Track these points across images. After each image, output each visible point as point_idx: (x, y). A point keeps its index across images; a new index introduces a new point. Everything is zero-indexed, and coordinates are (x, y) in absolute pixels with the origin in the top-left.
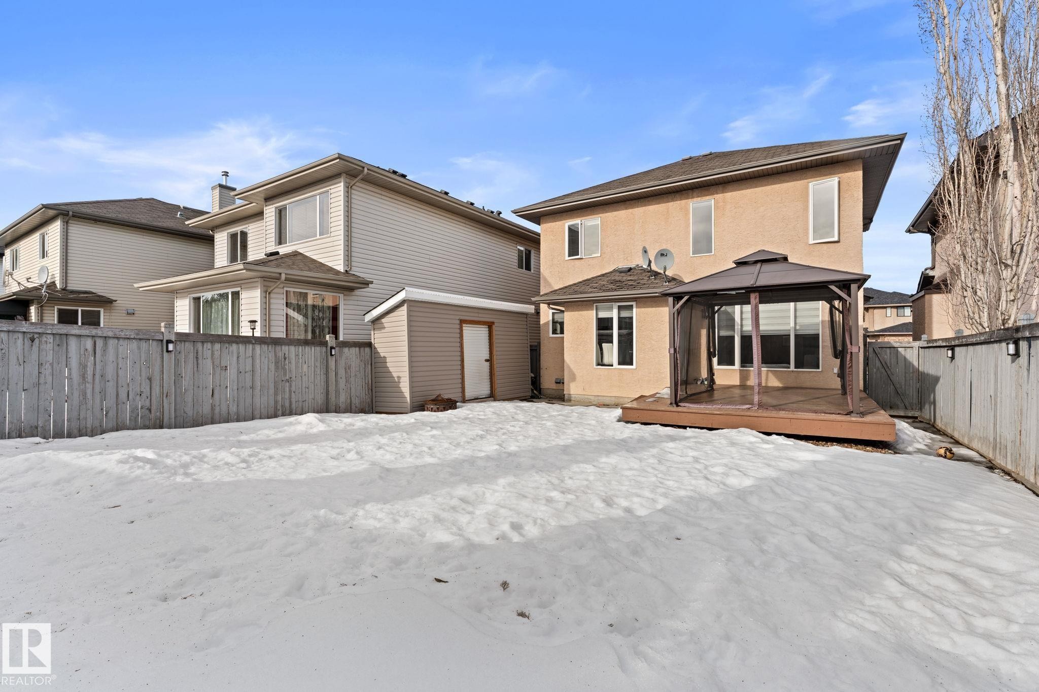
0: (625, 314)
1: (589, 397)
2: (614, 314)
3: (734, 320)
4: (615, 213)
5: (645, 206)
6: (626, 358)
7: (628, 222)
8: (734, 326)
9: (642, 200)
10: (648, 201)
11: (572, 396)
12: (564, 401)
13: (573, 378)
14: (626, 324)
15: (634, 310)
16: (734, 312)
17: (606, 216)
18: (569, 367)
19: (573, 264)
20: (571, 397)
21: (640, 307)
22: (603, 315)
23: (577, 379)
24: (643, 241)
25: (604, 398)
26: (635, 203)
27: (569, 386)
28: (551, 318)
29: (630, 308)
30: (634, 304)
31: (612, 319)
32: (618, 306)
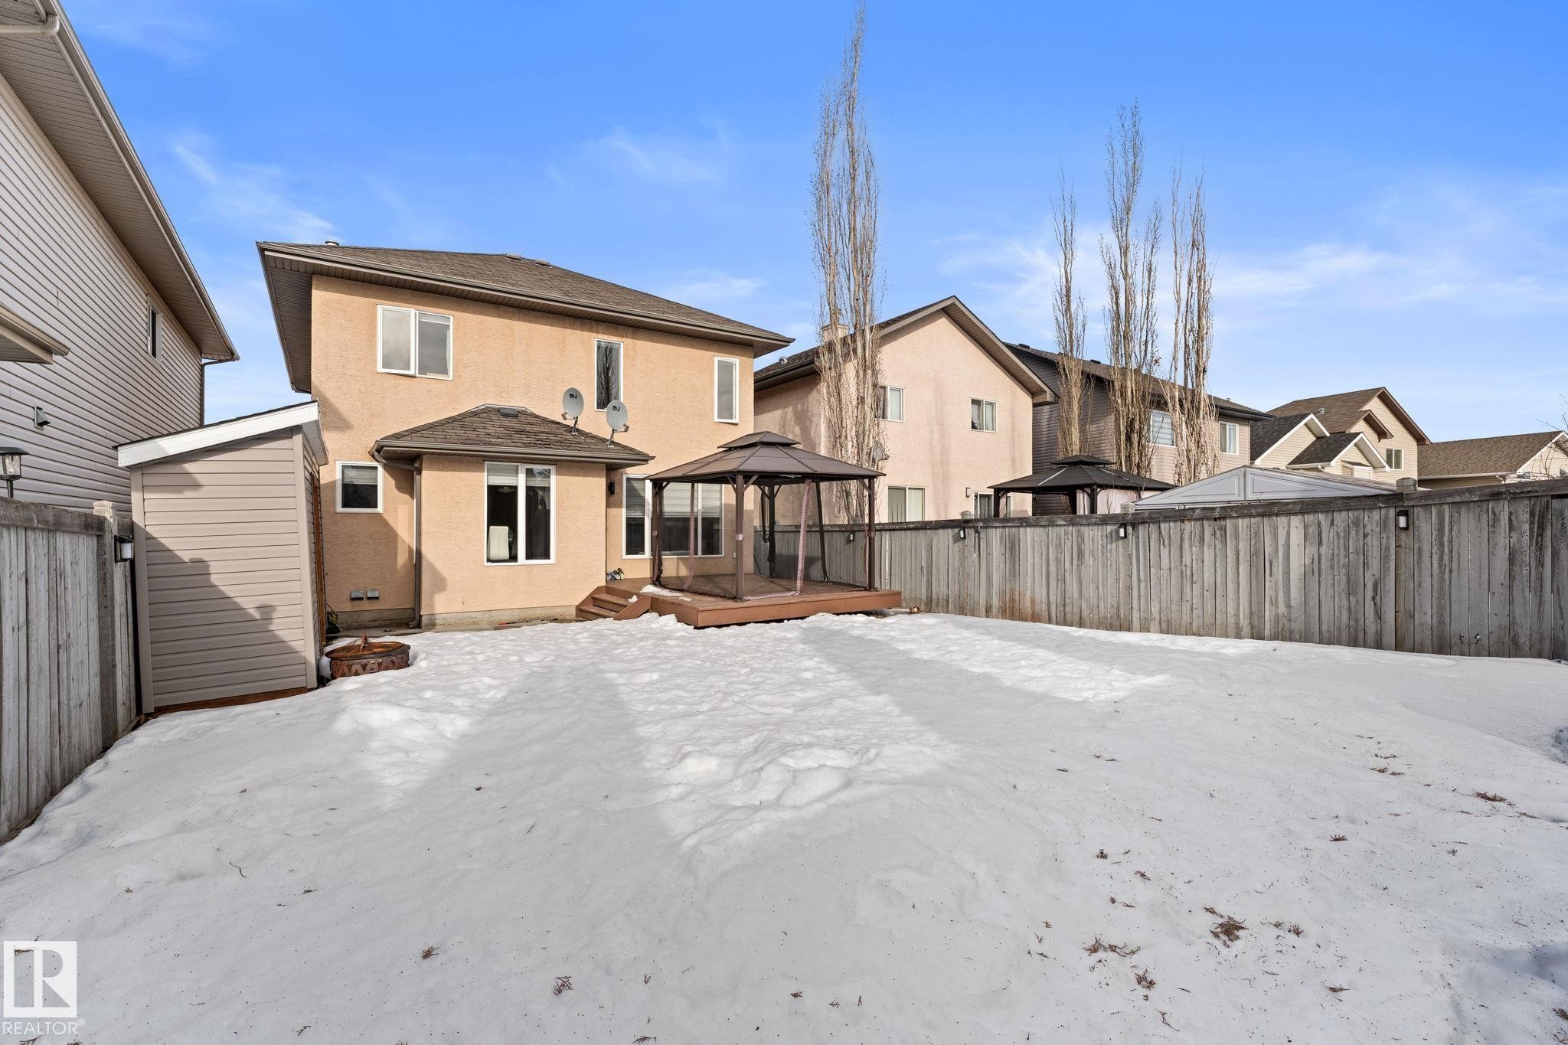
0: (538, 482)
1: (472, 614)
2: (521, 482)
3: (643, 499)
4: (482, 318)
5: (530, 322)
6: (538, 547)
7: (503, 337)
8: (644, 506)
9: (526, 312)
10: (535, 316)
11: (437, 616)
12: (419, 626)
13: (441, 585)
14: (538, 500)
15: (553, 478)
16: (644, 489)
17: (463, 317)
18: (432, 567)
19: (393, 381)
20: (435, 619)
21: (562, 475)
22: (502, 480)
23: (449, 587)
24: (527, 373)
25: (502, 612)
26: (515, 313)
27: (432, 599)
28: (339, 476)
29: (546, 475)
30: (552, 468)
31: (515, 489)
32: (527, 469)
